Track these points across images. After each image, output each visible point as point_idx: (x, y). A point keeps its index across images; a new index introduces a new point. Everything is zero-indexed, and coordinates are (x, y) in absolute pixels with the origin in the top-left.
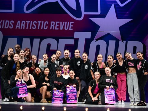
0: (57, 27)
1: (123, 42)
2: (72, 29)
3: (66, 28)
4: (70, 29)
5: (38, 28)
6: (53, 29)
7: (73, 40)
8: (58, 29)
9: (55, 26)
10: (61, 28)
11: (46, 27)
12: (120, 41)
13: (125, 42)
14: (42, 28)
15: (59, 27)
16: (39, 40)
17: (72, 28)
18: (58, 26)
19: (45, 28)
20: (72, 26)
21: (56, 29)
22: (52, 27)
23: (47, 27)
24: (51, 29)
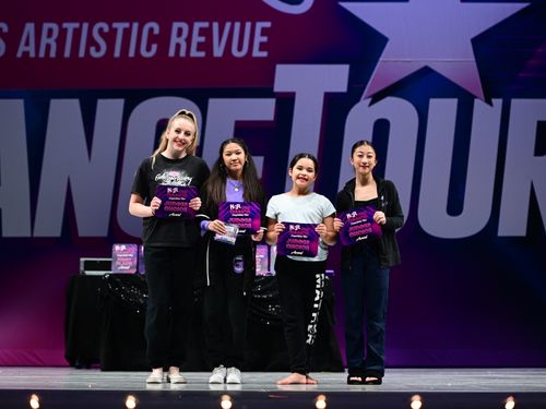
0: (200, 47)
1: (491, 104)
2: (265, 54)
3: (240, 49)
4: (256, 53)
5: (117, 54)
6: (183, 53)
7: (271, 102)
8: (202, 54)
9: (189, 40)
10: (218, 52)
11: (148, 49)
12: (476, 100)
13: (498, 102)
14: (132, 54)
15: (206, 46)
16: (119, 103)
17: (263, 47)
18: (202, 39)
19: (144, 53)
20: (265, 39)
21: (194, 53)
22: (178, 46)
23: (154, 47)
24: (172, 53)
